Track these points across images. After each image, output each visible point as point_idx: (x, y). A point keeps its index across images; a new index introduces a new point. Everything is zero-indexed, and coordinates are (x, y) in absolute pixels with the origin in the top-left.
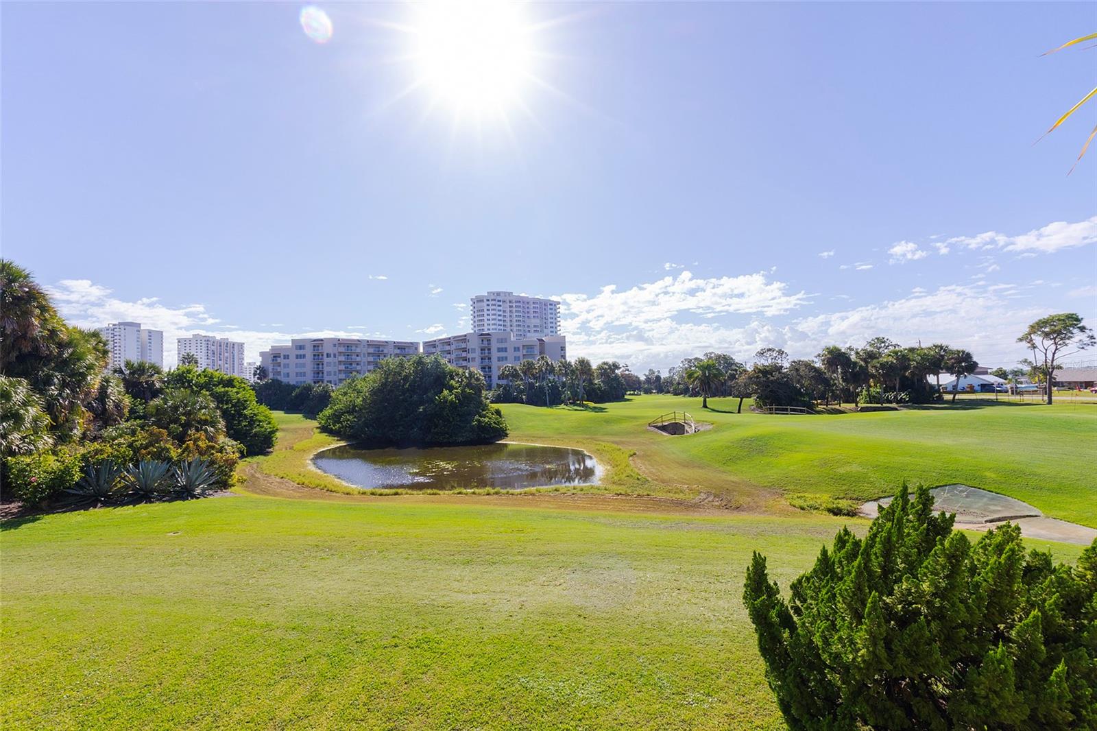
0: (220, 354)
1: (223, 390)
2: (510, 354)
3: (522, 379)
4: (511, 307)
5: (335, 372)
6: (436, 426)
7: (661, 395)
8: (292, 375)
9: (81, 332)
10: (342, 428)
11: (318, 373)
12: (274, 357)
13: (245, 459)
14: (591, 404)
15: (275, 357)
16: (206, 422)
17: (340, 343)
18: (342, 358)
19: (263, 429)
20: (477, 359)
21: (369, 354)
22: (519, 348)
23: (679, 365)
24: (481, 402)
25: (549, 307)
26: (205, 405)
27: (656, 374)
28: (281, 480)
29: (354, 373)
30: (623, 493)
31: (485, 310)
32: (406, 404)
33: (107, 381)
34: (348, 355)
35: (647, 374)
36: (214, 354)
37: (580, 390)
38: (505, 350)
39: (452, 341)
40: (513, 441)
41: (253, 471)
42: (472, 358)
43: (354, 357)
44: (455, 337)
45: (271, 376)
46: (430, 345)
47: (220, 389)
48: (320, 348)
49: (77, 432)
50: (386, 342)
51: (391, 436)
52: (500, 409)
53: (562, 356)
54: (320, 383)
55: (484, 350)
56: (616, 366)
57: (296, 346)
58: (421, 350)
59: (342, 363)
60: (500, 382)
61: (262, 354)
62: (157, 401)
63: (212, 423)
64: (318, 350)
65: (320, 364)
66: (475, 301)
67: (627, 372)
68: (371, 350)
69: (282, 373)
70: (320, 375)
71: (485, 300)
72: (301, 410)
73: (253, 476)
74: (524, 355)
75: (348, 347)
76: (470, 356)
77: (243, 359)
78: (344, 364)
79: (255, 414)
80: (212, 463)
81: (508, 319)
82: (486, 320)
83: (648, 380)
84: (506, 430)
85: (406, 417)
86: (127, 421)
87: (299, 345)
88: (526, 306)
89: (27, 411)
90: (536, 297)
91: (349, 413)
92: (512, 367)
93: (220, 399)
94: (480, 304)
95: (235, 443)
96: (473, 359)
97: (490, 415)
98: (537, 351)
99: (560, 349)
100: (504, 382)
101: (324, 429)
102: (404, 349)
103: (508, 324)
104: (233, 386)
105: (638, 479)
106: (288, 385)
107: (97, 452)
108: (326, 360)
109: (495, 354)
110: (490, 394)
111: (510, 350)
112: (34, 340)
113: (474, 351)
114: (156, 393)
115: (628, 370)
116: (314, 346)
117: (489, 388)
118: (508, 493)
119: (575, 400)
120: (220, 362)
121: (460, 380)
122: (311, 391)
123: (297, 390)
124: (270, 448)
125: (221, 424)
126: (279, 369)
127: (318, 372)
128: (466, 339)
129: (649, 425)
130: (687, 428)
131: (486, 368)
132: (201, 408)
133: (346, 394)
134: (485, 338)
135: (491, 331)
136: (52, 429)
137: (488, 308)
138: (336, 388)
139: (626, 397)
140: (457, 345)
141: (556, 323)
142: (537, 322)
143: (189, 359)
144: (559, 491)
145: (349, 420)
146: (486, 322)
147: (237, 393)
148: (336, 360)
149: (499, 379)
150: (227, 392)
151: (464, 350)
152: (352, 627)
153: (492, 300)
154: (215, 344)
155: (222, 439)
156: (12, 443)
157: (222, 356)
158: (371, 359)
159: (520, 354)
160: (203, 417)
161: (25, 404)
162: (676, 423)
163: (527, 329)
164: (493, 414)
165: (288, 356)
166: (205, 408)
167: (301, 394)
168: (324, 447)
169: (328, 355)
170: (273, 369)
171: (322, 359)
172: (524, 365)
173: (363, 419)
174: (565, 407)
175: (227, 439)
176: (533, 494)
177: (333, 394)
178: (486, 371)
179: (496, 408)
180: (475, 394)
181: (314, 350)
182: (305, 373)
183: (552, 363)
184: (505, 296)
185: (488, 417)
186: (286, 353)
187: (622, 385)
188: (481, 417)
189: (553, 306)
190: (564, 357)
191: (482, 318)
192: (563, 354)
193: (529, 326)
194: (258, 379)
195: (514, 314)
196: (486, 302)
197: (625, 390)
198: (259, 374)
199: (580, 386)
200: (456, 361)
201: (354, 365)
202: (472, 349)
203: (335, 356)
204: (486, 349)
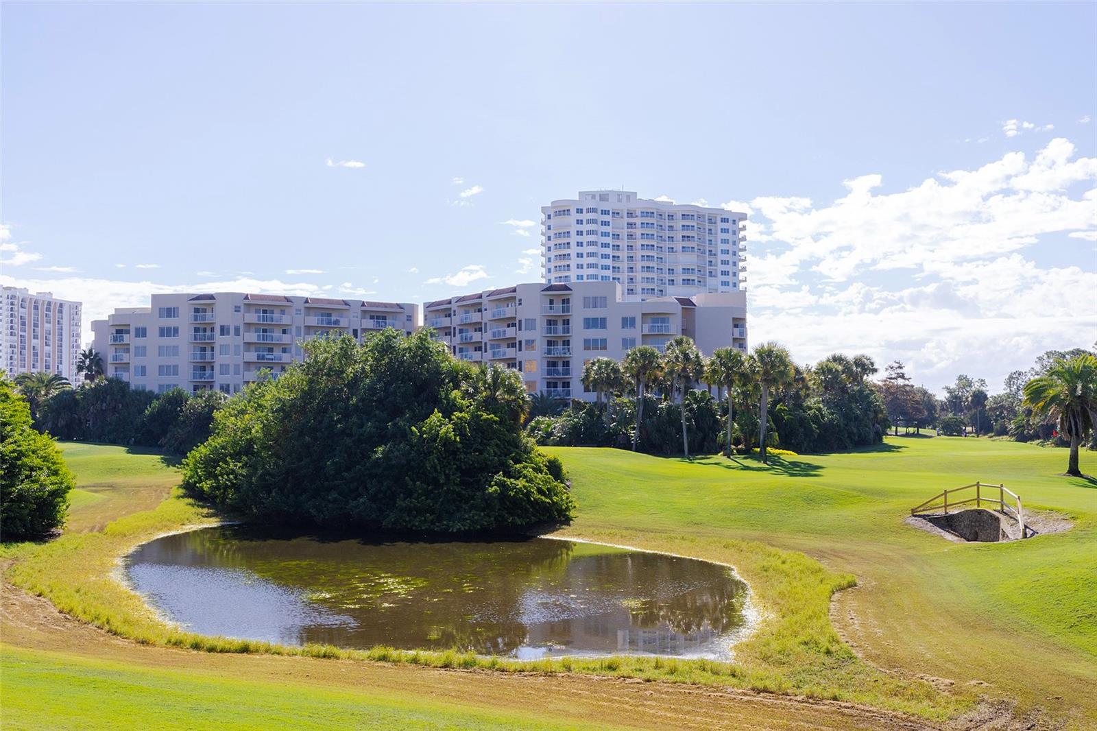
0: (36, 325)
2: (614, 333)
3: (630, 392)
4: (630, 225)
5: (237, 366)
6: (409, 494)
8: (152, 370)
10: (218, 488)
11: (204, 369)
12: (118, 332)
14: (789, 456)
15: (120, 331)
17: (248, 303)
18: (252, 337)
19: (37, 486)
20: (536, 344)
21: (308, 327)
22: (633, 320)
23: (1031, 368)
24: (515, 444)
25: (721, 225)
27: (976, 387)
28: (34, 600)
30: (774, 686)
31: (573, 233)
32: (348, 441)
34: (265, 331)
35: (953, 386)
36: (24, 324)
37: (762, 422)
39: (485, 301)
40: (582, 535)
43: (277, 334)
44: (491, 294)
45: (111, 372)
46: (439, 310)
48: (208, 314)
50: (346, 303)
54: (204, 390)
55: (555, 323)
56: (865, 366)
57: (161, 310)
58: (420, 321)
59: (253, 348)
61: (97, 326)
64: (204, 318)
65: (209, 349)
66: (552, 213)
67: (900, 382)
68: (313, 320)
69: (131, 366)
70: (208, 372)
71: (573, 211)
74: (641, 336)
75: (265, 313)
76: (523, 335)
78: (257, 350)
79: (22, 454)
81: (623, 254)
82: (573, 256)
83: (955, 402)
84: (567, 509)
85: (348, 469)
87: (166, 307)
88: (667, 223)
90: (693, 204)
92: (608, 364)
94: (564, 219)
96: (530, 343)
97: (529, 472)
98: (675, 326)
99: (731, 324)
100: (592, 397)
101: (191, 491)
102: (385, 318)
105: (830, 651)
106: (140, 393)
108: (219, 340)
109: (578, 334)
111: (614, 324)
113: (531, 324)
115: (903, 376)
116: (197, 310)
117: (544, 406)
118: (493, 666)
119: (750, 445)
120: (34, 342)
121: (471, 391)
122: (181, 406)
123: (155, 404)
124: (52, 527)
126: (126, 358)
127: (203, 367)
128: (514, 298)
129: (914, 513)
130: (1005, 524)
131: (557, 366)
133: (240, 414)
134: (557, 293)
135: (579, 281)
137: (580, 228)
138: (227, 400)
139: (886, 440)
140: (496, 311)
141: (735, 264)
142: (690, 260)
146: (574, 262)
148: (239, 341)
149: (584, 389)
151: (511, 322)
153: (590, 210)
154: (27, 304)
157: (38, 330)
159: (635, 333)
162: (980, 512)
163: (667, 277)
164: (539, 471)
165: (144, 330)
167: (161, 411)
168: (170, 530)
169: (224, 330)
170: (116, 358)
171: (212, 338)
173: (260, 472)
174: (723, 460)
177: (218, 414)
178: (557, 372)
179: (551, 457)
180: (501, 423)
181: (196, 319)
182: (176, 367)
183: (697, 357)
184: (619, 201)
185: (525, 477)
186: (140, 325)
187: (876, 412)
188: (509, 477)
189: (730, 223)
190: (741, 342)
191: (566, 251)
192: (737, 335)
193: (671, 271)
194: (87, 377)
195: (639, 242)
196: (575, 216)
197: (886, 424)
198: (89, 368)
199: (764, 413)
200: (493, 347)
201: (277, 352)
202: (528, 320)
203: (237, 333)
204: (560, 322)
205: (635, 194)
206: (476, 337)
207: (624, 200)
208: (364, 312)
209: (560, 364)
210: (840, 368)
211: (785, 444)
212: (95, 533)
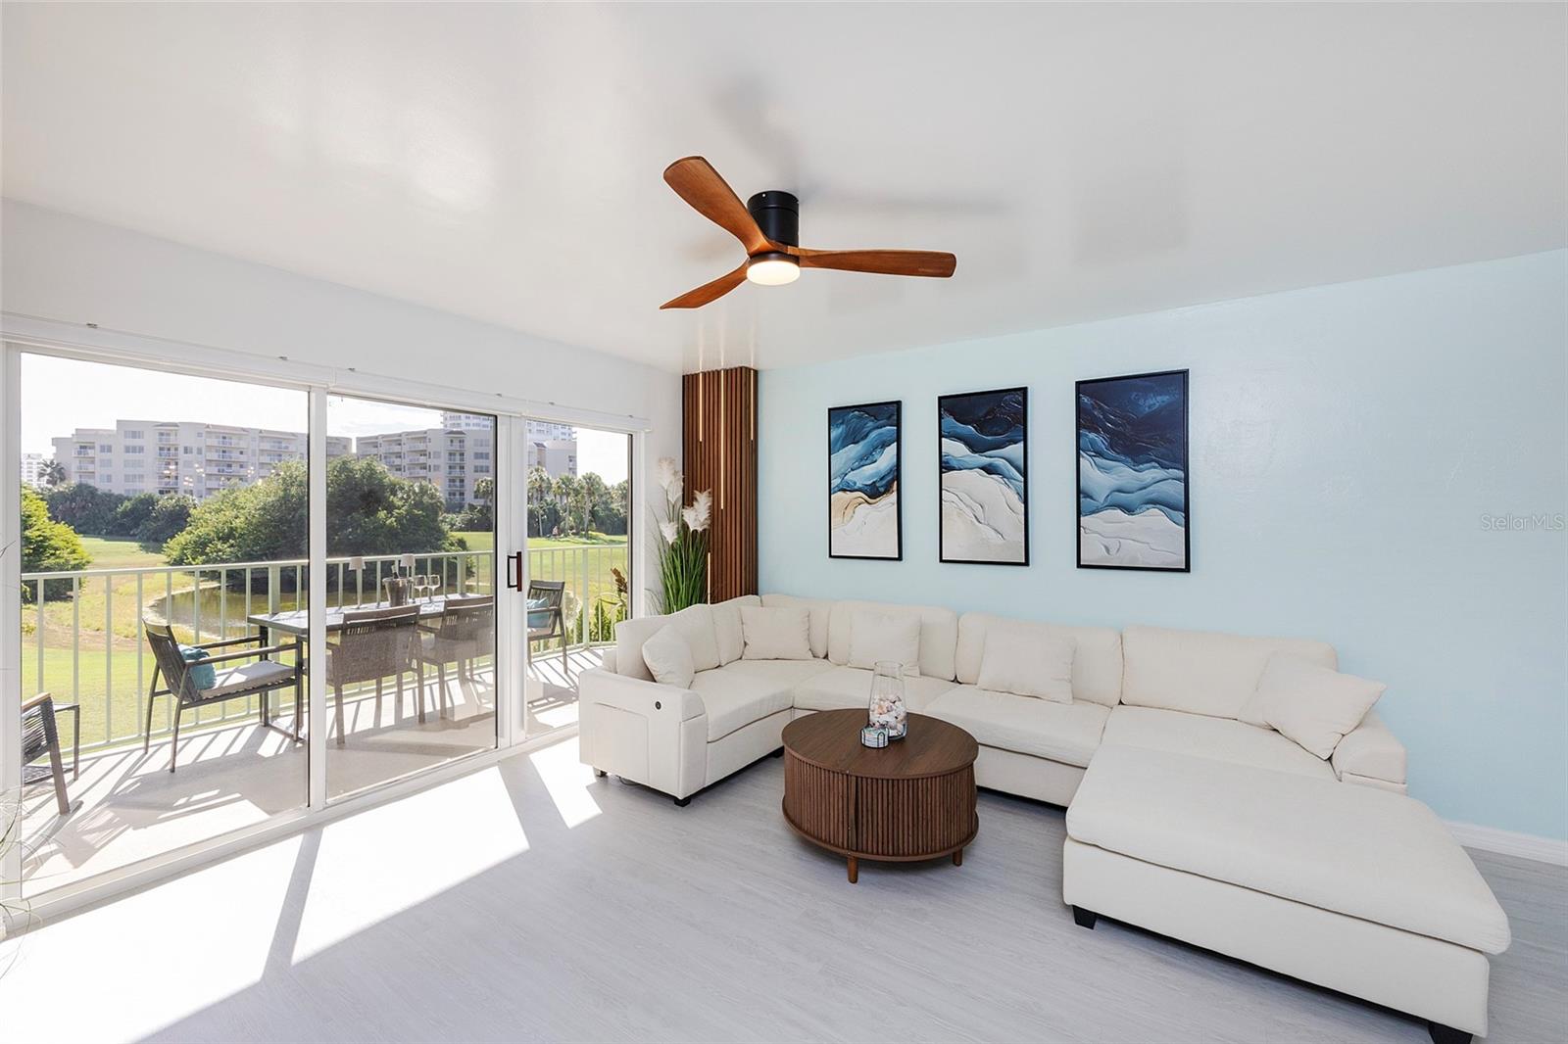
5: (200, 477)
8: (118, 479)
11: (168, 478)
12: (81, 447)
13: (28, 606)
14: (602, 535)
15: (84, 448)
17: (209, 431)
18: (214, 456)
19: (63, 560)
20: (442, 467)
21: (262, 451)
24: (436, 528)
28: (93, 633)
34: (224, 452)
37: (587, 517)
38: (486, 456)
39: (404, 439)
41: (43, 624)
42: (435, 466)
43: (235, 454)
44: (408, 434)
45: (73, 481)
46: (368, 442)
48: (172, 437)
52: (465, 539)
53: (570, 469)
54: (173, 493)
55: (455, 455)
57: (125, 432)
58: (354, 450)
59: (213, 463)
60: (476, 502)
61: (56, 441)
64: (168, 440)
65: (173, 463)
68: (267, 446)
69: (96, 474)
70: (172, 481)
72: (134, 535)
73: (44, 629)
75: (223, 439)
76: (431, 462)
77: (19, 447)
78: (217, 466)
79: (46, 539)
87: (132, 430)
96: (437, 468)
97: (447, 546)
98: (535, 460)
99: (568, 460)
100: (482, 502)
101: (176, 565)
106: (109, 495)
108: (183, 457)
109: (471, 462)
113: (437, 455)
116: (161, 434)
117: (456, 509)
119: (579, 531)
121: (405, 496)
122: (153, 504)
123: (127, 504)
124: (77, 590)
126: (91, 468)
128: (425, 438)
131: (456, 482)
133: (217, 511)
134: (456, 436)
135: (471, 428)
138: (200, 501)
140: (412, 445)
145: (220, 551)
148: (201, 458)
149: (476, 497)
151: (423, 453)
158: (265, 459)
164: (453, 545)
165: (109, 447)
167: (133, 510)
168: (173, 590)
169: (187, 450)
170: (79, 468)
171: (176, 455)
173: (245, 550)
174: (565, 538)
177: (193, 511)
178: (456, 486)
179: (459, 537)
180: (428, 516)
181: (160, 440)
182: (140, 476)
183: (548, 478)
185: (445, 549)
186: (106, 442)
190: (573, 470)
192: (572, 466)
194: (49, 482)
198: (50, 475)
199: (587, 512)
200: (409, 469)
201: (235, 468)
202: (435, 453)
203: (200, 451)
204: (458, 454)
206: (397, 461)
208: (263, 437)
209: (458, 481)
211: (598, 530)
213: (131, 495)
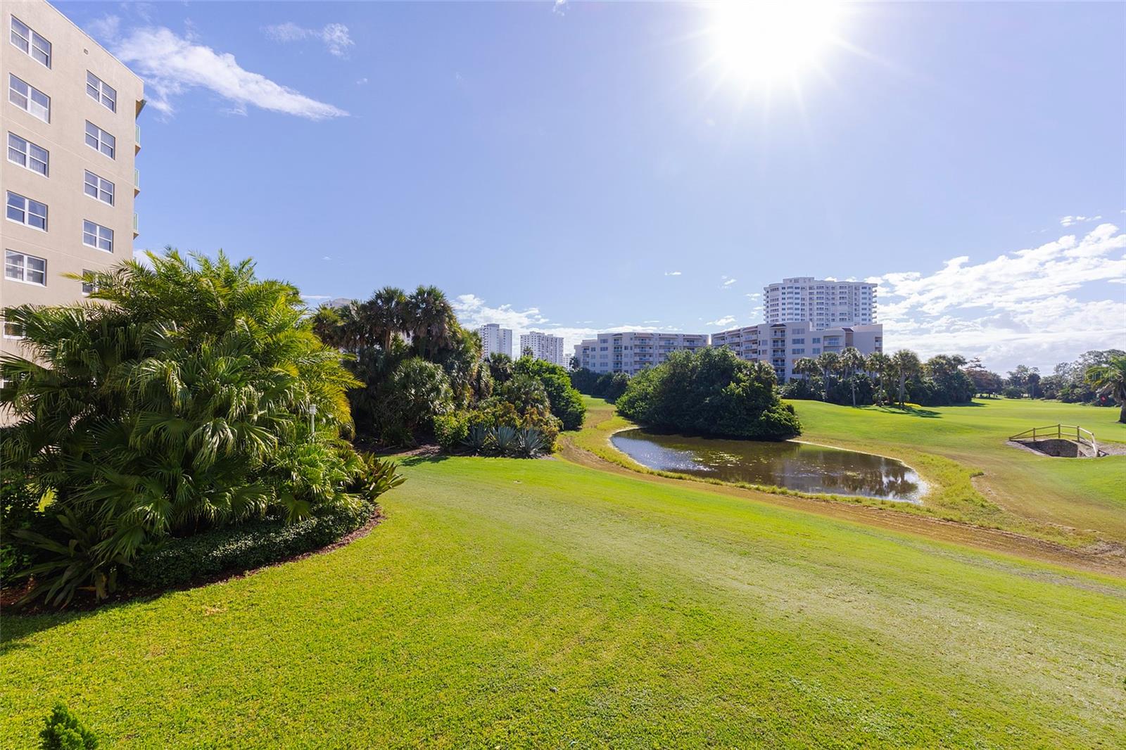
0: (547, 347)
1: (549, 376)
2: (808, 346)
3: (821, 374)
4: (811, 293)
5: (631, 363)
6: (722, 418)
7: (1038, 402)
8: (598, 365)
9: (468, 333)
10: (636, 413)
11: (617, 364)
12: (584, 349)
13: (563, 432)
14: (917, 407)
15: (586, 349)
16: (537, 401)
17: (636, 336)
18: (637, 351)
19: (575, 409)
20: (768, 352)
21: (660, 346)
22: (819, 340)
23: (1075, 361)
24: (771, 397)
25: (863, 290)
26: (538, 388)
27: (1031, 372)
28: (587, 453)
29: (647, 364)
30: (955, 519)
31: (780, 299)
32: (692, 395)
33: (481, 368)
34: (642, 348)
35: (1014, 371)
36: (543, 347)
37: (901, 389)
38: (802, 341)
39: (741, 332)
40: (807, 441)
41: (567, 443)
42: (763, 351)
43: (647, 349)
44: (745, 329)
45: (581, 367)
46: (719, 338)
47: (547, 375)
48: (620, 341)
49: (466, 402)
50: (676, 335)
51: (679, 424)
52: (793, 405)
53: (876, 348)
54: (619, 372)
55: (777, 341)
56: (959, 361)
57: (601, 340)
58: (710, 342)
59: (637, 355)
60: (796, 377)
61: (576, 347)
62: (508, 383)
63: (542, 402)
64: (618, 343)
65: (620, 356)
66: (769, 290)
67: (978, 369)
68: (662, 343)
69: (590, 363)
70: (619, 365)
71: (780, 288)
72: (603, 395)
73: (568, 446)
74: (825, 347)
75: (642, 341)
76: (761, 348)
77: (562, 351)
78: (639, 356)
79: (570, 397)
80: (541, 432)
81: (807, 308)
83: (1015, 380)
84: (799, 428)
85: (692, 407)
86: (491, 397)
87: (603, 339)
88: (831, 291)
89: (442, 386)
90: (847, 280)
91: (642, 400)
92: (809, 361)
93: (547, 383)
94: (775, 293)
95: (556, 419)
96: (764, 352)
97: (779, 410)
98: (842, 341)
99: (872, 340)
100: (799, 376)
101: (621, 413)
102: (693, 341)
103: (807, 313)
104: (556, 374)
105: (983, 506)
106: (594, 374)
107: (477, 417)
108: (624, 352)
109: (789, 346)
110: (782, 389)
111: (809, 342)
112: (446, 338)
113: (765, 342)
114: (508, 377)
115: (980, 366)
116: (615, 340)
117: (781, 382)
119: (893, 400)
121: (748, 373)
122: (611, 379)
123: (601, 378)
124: (580, 425)
125: (547, 403)
126: (588, 360)
127: (618, 363)
128: (757, 331)
129: (1011, 439)
130: (1081, 448)
131: (779, 362)
132: (535, 389)
133: (639, 383)
134: (779, 329)
135: (786, 321)
136: (454, 399)
137: (784, 296)
138: (631, 377)
139: (974, 400)
140: (747, 337)
141: (870, 310)
142: (845, 309)
143: (527, 351)
144: (861, 502)
145: (641, 406)
146: (780, 312)
147: (558, 379)
148: (632, 352)
149: (794, 373)
150: (552, 377)
151: (755, 342)
152: (637, 583)
153: (788, 288)
155: (548, 415)
156: (435, 407)
157: (548, 349)
158: (662, 351)
159: (820, 346)
160: (536, 397)
161: (441, 382)
162: (1061, 441)
163: (831, 318)
164: (783, 410)
165: (595, 348)
166: (537, 389)
167: (604, 380)
168: (621, 429)
169: (626, 348)
170: (584, 359)
171: (621, 351)
172: (824, 359)
173: (654, 406)
174: (877, 408)
175: (551, 415)
176: (827, 501)
177: (628, 383)
178: (778, 365)
179: (789, 404)
180: (765, 388)
181: (615, 343)
182: (607, 363)
183: (861, 357)
184: (805, 282)
185: (778, 413)
186: (593, 346)
187: (968, 385)
188: (770, 413)
189: (868, 289)
190: (882, 351)
191: (777, 308)
192: (877, 346)
193: (833, 315)
194: (573, 367)
195: (815, 302)
196: (781, 290)
197: (974, 392)
198: (573, 364)
199: (901, 385)
200: (745, 353)
201: (647, 357)
202: (763, 341)
203: (631, 349)
204: (780, 341)
205: (813, 278)
206: (739, 349)
207: (807, 281)
208: (684, 339)
209: (780, 360)
210: (944, 362)
211: (914, 401)
212: (593, 429)
213: (602, 373)
